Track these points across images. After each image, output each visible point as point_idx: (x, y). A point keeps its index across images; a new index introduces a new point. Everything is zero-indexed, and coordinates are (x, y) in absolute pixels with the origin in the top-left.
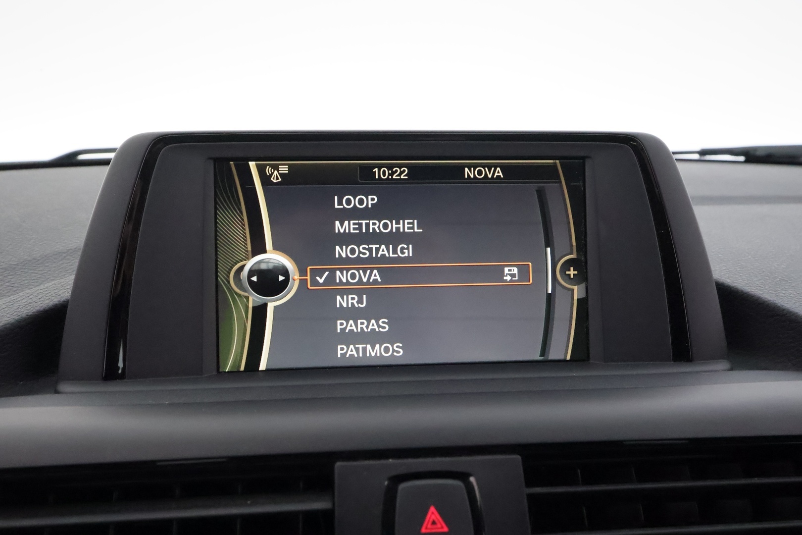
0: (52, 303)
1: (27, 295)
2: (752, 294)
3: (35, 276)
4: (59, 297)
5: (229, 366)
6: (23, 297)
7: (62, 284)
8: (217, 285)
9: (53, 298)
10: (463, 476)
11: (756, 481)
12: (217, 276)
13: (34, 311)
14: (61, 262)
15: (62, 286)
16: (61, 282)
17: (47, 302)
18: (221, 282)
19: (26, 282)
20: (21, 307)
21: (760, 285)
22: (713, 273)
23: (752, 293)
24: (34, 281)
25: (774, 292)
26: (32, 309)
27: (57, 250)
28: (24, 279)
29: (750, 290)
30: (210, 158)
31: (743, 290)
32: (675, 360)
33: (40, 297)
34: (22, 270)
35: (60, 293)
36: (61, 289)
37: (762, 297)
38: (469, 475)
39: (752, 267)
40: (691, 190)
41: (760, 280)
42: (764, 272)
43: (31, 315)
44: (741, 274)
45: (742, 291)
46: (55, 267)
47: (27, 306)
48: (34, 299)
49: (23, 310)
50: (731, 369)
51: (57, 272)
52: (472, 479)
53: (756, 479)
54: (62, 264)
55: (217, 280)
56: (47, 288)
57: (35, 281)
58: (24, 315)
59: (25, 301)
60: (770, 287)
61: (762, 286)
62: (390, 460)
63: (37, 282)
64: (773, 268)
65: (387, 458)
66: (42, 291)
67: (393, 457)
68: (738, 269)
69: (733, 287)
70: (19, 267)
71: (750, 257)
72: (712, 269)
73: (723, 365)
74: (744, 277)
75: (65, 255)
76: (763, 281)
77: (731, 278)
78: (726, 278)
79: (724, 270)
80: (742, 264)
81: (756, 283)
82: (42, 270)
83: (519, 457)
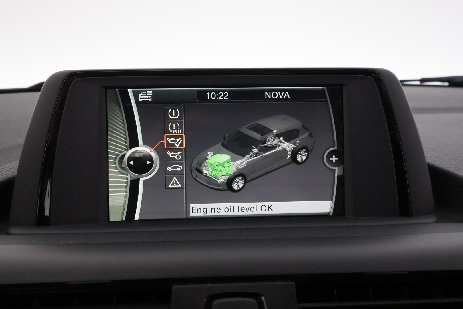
0: (7, 177)
3: (3, 159)
10: (257, 296)
14: (20, 151)
16: (14, 165)
22: (426, 158)
29: (450, 170)
35: (13, 170)
37: (458, 174)
38: (261, 295)
39: (452, 154)
40: (411, 104)
41: (457, 163)
42: (460, 157)
44: (445, 159)
50: (437, 222)
52: (263, 298)
53: (453, 299)
56: (6, 167)
61: (458, 167)
62: (209, 284)
65: (207, 283)
71: (451, 147)
73: (431, 219)
74: (446, 161)
76: (459, 164)
77: (438, 162)
78: (435, 162)
79: (434, 156)
80: (446, 152)
81: (455, 165)
82: (7, 156)
83: (293, 283)
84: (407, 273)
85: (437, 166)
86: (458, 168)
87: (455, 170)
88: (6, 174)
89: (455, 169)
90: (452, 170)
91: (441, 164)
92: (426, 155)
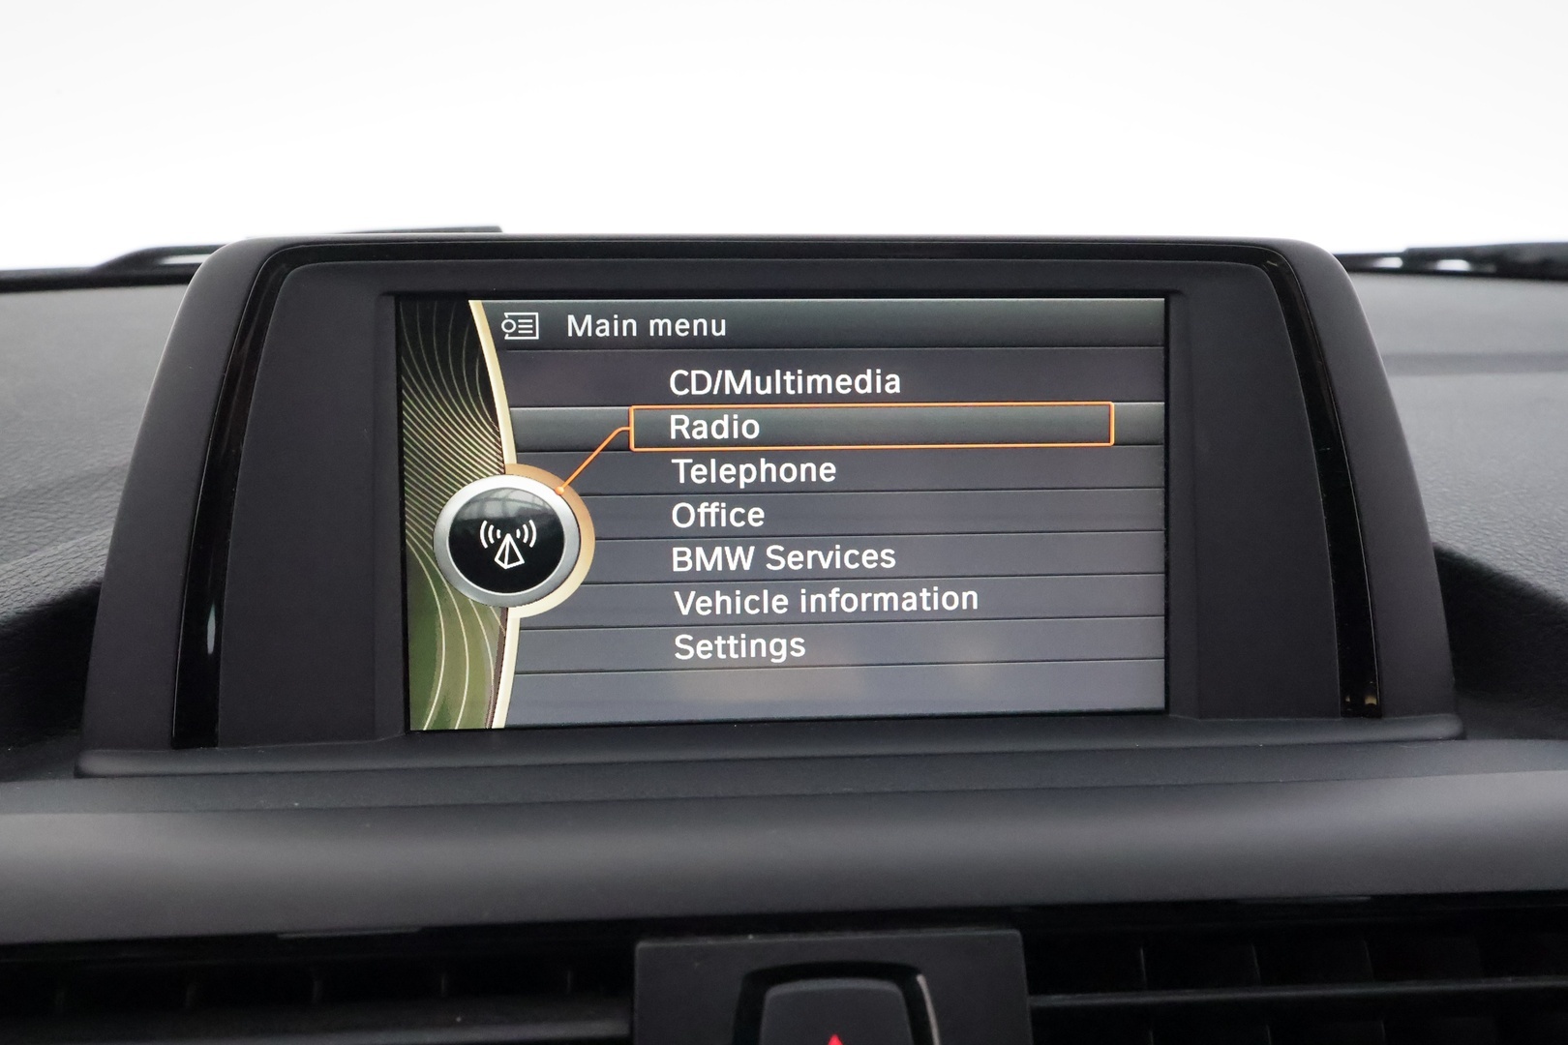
0: (69, 586)
1: (21, 569)
2: (1510, 576)
3: (41, 525)
4: (85, 573)
5: (429, 719)
6: (13, 573)
7: (94, 544)
8: (404, 556)
9: (73, 575)
10: (902, 974)
11: (1509, 983)
12: (403, 536)
13: (33, 603)
14: (95, 495)
15: (92, 550)
16: (91, 542)
17: (60, 584)
18: (413, 549)
19: (23, 536)
20: (7, 594)
21: (1527, 557)
22: (1430, 530)
23: (1511, 574)
24: (38, 534)
25: (1555, 573)
26: (29, 599)
27: (86, 469)
28: (19, 529)
29: (1505, 568)
30: (389, 294)
31: (1493, 567)
32: (1346, 714)
33: (44, 573)
34: (15, 511)
35: (86, 565)
36: (91, 555)
37: (1531, 582)
38: (915, 971)
39: (1512, 516)
40: (1383, 341)
41: (1527, 544)
42: (1535, 526)
43: (25, 613)
44: (1488, 532)
45: (1490, 570)
46: (81, 505)
47: (19, 592)
48: (34, 578)
49: (9, 602)
50: (1462, 737)
51: (86, 516)
52: (921, 979)
53: (1510, 979)
54: (97, 498)
55: (403, 544)
56: (61, 553)
57: (43, 534)
58: (11, 613)
59: (16, 581)
60: (1548, 561)
61: (1531, 558)
62: (751, 937)
63: (44, 537)
64: (1555, 518)
65: (745, 932)
66: (51, 560)
67: (755, 931)
68: (1482, 521)
69: (1471, 561)
70: (11, 504)
71: (1507, 493)
72: (1428, 521)
73: (1445, 726)
74: (1493, 539)
75: (104, 479)
76: (1533, 547)
77: (1467, 541)
78: (1457, 541)
79: (1453, 521)
80: (1491, 508)
81: (1520, 552)
82: (56, 512)
83: (1016, 933)
84: (1365, 898)
85: (1464, 554)
86: (1531, 561)
87: (1520, 568)
88: (62, 575)
89: (1521, 565)
90: (1512, 569)
91: (1476, 548)
92: (1429, 518)
